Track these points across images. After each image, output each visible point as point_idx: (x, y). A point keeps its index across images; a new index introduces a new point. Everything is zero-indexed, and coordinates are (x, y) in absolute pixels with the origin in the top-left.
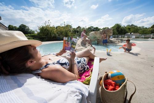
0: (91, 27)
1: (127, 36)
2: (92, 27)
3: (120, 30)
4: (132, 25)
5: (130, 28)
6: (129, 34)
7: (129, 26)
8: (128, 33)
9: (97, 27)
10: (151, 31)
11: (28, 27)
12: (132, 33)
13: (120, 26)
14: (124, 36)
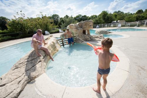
0: (79, 15)
1: (113, 25)
2: (81, 15)
3: (106, 17)
4: (119, 11)
5: (116, 15)
6: (116, 21)
7: (115, 12)
8: (114, 21)
9: (85, 15)
10: (137, 17)
11: (9, 19)
12: (118, 21)
13: (107, 14)
14: (110, 25)
